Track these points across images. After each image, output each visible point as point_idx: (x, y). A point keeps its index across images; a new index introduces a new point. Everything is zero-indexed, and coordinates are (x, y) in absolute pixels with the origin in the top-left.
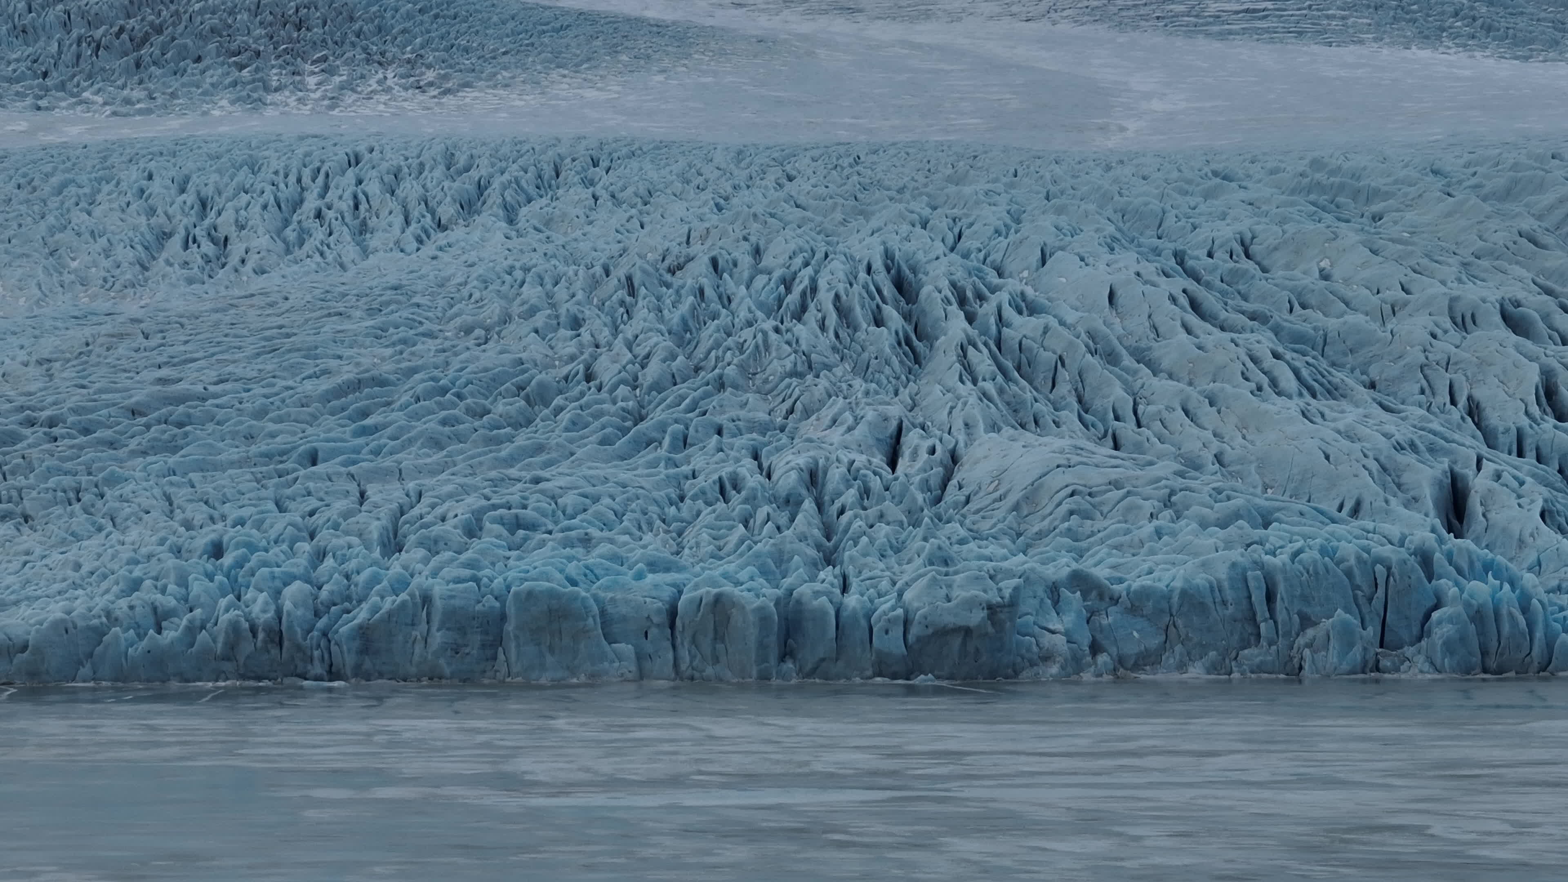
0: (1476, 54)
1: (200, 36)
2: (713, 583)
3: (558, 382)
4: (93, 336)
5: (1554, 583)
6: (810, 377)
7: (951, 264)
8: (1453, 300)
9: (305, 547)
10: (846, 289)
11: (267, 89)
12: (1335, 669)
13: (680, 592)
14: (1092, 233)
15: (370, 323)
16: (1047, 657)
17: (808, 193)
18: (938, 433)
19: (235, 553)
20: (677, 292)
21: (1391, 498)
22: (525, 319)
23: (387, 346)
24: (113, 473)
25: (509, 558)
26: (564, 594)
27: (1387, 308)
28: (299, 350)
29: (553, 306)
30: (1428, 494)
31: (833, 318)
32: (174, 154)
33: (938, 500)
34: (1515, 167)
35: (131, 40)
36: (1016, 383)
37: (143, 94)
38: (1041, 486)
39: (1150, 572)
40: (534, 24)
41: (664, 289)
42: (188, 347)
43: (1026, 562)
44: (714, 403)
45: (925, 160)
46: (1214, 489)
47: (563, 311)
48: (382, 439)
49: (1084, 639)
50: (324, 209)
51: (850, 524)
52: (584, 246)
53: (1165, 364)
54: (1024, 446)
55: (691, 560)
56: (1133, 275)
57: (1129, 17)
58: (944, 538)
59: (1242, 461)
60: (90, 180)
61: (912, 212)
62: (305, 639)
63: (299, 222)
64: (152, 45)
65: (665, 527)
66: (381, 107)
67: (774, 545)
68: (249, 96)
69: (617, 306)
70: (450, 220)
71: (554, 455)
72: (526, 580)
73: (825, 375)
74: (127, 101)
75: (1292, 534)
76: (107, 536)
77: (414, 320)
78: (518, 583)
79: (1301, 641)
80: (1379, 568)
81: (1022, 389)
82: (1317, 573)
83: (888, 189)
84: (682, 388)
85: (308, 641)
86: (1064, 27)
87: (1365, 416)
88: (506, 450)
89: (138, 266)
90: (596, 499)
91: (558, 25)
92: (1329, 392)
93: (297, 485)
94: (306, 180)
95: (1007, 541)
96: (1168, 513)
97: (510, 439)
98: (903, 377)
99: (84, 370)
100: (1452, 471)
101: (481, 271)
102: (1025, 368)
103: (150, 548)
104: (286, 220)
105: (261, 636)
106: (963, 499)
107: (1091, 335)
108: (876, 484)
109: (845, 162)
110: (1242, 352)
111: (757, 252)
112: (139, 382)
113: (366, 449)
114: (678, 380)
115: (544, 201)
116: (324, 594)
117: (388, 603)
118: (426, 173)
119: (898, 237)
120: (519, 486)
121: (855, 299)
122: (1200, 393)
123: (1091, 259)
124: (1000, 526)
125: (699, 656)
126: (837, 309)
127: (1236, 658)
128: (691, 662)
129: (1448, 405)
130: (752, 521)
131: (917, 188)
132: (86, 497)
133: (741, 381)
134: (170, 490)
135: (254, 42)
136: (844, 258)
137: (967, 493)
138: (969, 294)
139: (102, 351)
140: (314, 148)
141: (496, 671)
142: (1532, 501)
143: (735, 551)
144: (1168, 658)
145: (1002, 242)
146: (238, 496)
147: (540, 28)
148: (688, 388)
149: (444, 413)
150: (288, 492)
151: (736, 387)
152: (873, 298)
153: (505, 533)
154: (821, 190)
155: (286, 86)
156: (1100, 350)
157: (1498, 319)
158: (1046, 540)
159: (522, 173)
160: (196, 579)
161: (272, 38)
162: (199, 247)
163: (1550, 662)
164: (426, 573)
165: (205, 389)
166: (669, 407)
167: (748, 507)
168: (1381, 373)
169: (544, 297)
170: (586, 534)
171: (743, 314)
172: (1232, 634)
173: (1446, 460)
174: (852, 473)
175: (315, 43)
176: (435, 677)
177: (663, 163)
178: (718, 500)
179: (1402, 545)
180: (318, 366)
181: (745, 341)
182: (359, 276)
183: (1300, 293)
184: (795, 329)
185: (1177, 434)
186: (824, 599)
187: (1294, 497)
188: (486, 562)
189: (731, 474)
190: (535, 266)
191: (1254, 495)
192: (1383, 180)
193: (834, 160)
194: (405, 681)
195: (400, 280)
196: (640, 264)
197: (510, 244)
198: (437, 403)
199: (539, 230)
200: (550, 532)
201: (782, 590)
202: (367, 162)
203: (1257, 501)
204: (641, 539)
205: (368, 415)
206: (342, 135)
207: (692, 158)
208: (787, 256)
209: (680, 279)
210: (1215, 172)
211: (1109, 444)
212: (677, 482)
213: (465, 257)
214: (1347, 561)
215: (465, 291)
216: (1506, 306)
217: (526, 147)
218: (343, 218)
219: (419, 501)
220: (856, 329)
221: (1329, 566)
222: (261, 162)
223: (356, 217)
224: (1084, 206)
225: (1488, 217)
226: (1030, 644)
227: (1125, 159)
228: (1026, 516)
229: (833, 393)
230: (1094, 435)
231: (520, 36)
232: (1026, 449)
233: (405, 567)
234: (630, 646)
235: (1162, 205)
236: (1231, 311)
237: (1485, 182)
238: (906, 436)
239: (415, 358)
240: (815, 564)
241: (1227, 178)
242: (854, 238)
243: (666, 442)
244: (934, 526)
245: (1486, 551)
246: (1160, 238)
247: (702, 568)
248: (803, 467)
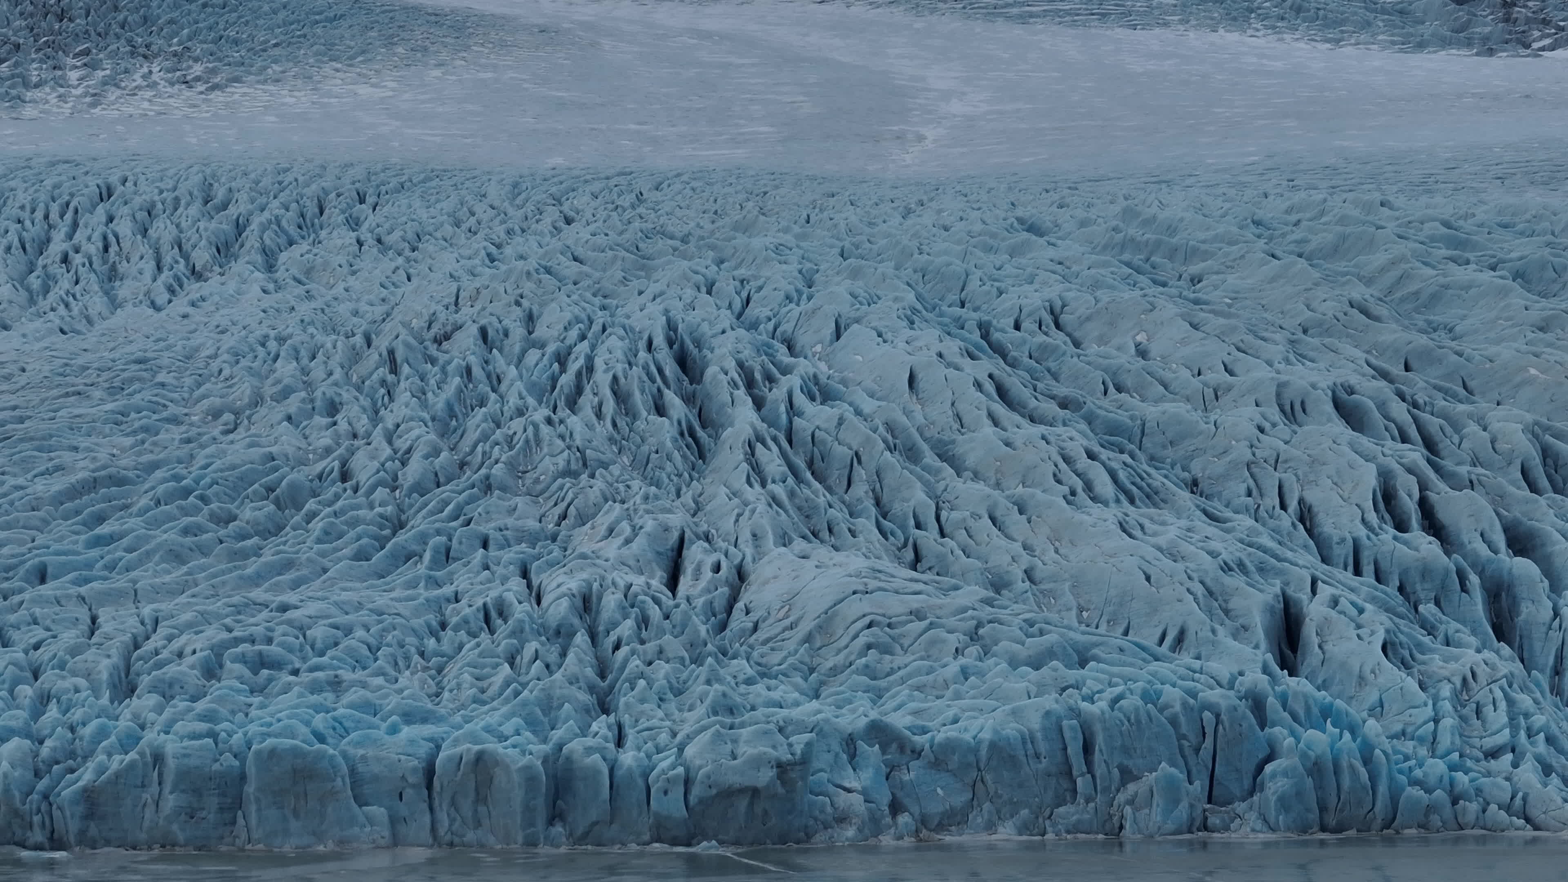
0: (1285, 36)
2: (473, 738)
3: (311, 481)
5: (1398, 727)
6: (584, 477)
7: (738, 340)
8: (1281, 387)
9: (26, 691)
10: (624, 370)
11: (26, 85)
12: (1159, 828)
13: (438, 748)
14: (890, 303)
15: (109, 406)
16: (842, 819)
17: (587, 242)
18: (724, 545)
20: (443, 370)
21: (1217, 627)
22: (278, 402)
23: (127, 435)
25: (250, 705)
26: (310, 752)
27: (1209, 393)
28: (32, 439)
29: (308, 386)
30: (1258, 622)
31: (610, 406)
33: (723, 627)
34: (1343, 220)
36: (809, 485)
38: (835, 615)
39: (955, 721)
40: (307, 14)
41: (429, 365)
43: (819, 712)
44: (479, 510)
45: (712, 199)
46: (1025, 621)
47: (318, 394)
48: (117, 552)
49: (884, 799)
50: (71, 253)
51: (626, 661)
52: (344, 309)
53: (971, 461)
54: (817, 567)
55: (451, 706)
56: (935, 357)
58: (729, 678)
59: (1054, 578)
61: (696, 273)
62: (24, 803)
63: (45, 267)
65: (424, 663)
66: (146, 105)
67: (543, 690)
68: (7, 93)
69: (377, 386)
70: (204, 267)
71: (305, 572)
72: (269, 735)
73: (601, 474)
75: (1112, 675)
77: (158, 404)
78: (258, 739)
79: (1121, 797)
80: (1207, 715)
81: (815, 492)
82: (1138, 721)
83: (672, 238)
84: (445, 491)
85: (27, 806)
87: (1189, 530)
88: (252, 567)
90: (348, 631)
91: (332, 15)
92: (1148, 497)
93: (22, 612)
94: (54, 216)
95: (799, 680)
96: (974, 650)
97: (257, 552)
98: (686, 475)
100: (1284, 595)
101: (232, 343)
102: (818, 464)
104: (31, 263)
106: (751, 625)
107: (890, 427)
108: (655, 613)
109: (627, 200)
110: (1053, 451)
111: (530, 319)
113: (100, 564)
114: (442, 480)
115: (305, 246)
116: (45, 751)
117: (116, 763)
118: (181, 209)
119: (680, 305)
120: (265, 614)
121: (634, 381)
122: (1007, 497)
123: (890, 334)
124: (790, 660)
125: (459, 819)
126: (615, 393)
127: (1049, 817)
128: (450, 825)
129: (1278, 510)
130: (519, 658)
131: (702, 238)
133: (510, 482)
135: (15, 35)
136: (622, 332)
137: (755, 619)
138: (758, 376)
140: (64, 178)
141: (235, 837)
142: (1373, 633)
143: (501, 694)
144: (976, 817)
145: (794, 310)
147: (312, 18)
148: (453, 491)
149: (187, 520)
150: (12, 618)
151: (504, 489)
152: (653, 381)
153: (247, 673)
154: (600, 240)
155: (46, 82)
156: (900, 446)
157: (1329, 408)
158: (842, 677)
159: (284, 211)
161: (32, 30)
163: (1394, 818)
164: (157, 728)
166: (432, 513)
167: (515, 641)
168: (1204, 470)
169: (298, 373)
170: (336, 676)
171: (513, 401)
172: (1045, 789)
173: (1278, 582)
174: (629, 599)
175: (77, 35)
176: (167, 843)
177: (433, 198)
178: (482, 629)
179: (1231, 687)
180: (51, 459)
181: (515, 433)
182: (103, 339)
183: (1115, 374)
184: (568, 421)
185: (984, 545)
186: (597, 756)
187: (1112, 622)
188: (224, 712)
189: (496, 598)
190: (290, 336)
191: (1069, 628)
192: (1202, 236)
193: (615, 197)
194: (134, 848)
195: (145, 351)
196: (404, 335)
197: (268, 301)
198: (179, 507)
199: (300, 282)
200: (296, 672)
201: (551, 745)
202: (119, 196)
203: (1072, 634)
204: (397, 681)
205: (104, 520)
206: (95, 159)
207: (464, 192)
208: (561, 327)
209: (446, 352)
210: (1020, 221)
211: (909, 555)
212: (437, 605)
213: (217, 319)
214: (1172, 707)
215: (215, 366)
216: (1338, 392)
217: (289, 178)
218: (91, 264)
219: (155, 631)
220: (635, 417)
221: (1152, 714)
222: (7, 194)
223: (105, 262)
224: (881, 268)
225: (1317, 284)
226: (824, 805)
227: (925, 198)
228: (820, 649)
229: (609, 495)
230: (893, 545)
231: (293, 27)
232: (819, 570)
233: (136, 717)
234: (382, 809)
235: (965, 266)
236: (1040, 397)
237: (1310, 237)
238: (688, 549)
239: (157, 450)
240: (588, 711)
241: (1033, 229)
242: (635, 302)
243: (427, 556)
244: (718, 663)
245: (1323, 692)
246: (963, 306)
247: (463, 716)
248: (575, 591)
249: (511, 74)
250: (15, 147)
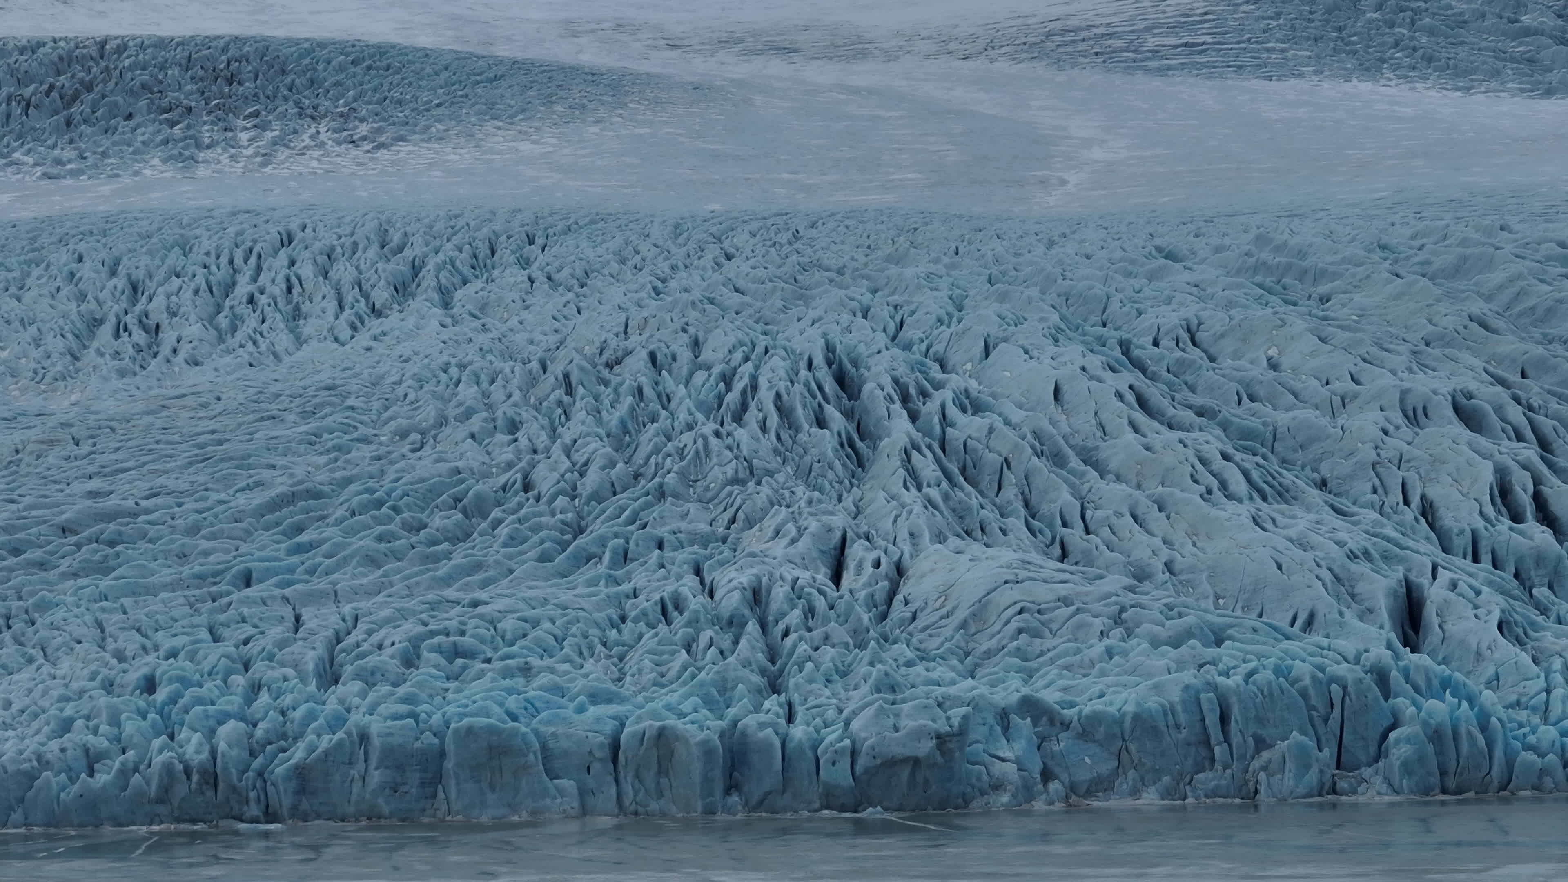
0: (1417, 85)
1: (131, 92)
2: (655, 715)
3: (496, 492)
4: (22, 441)
5: (1513, 698)
6: (751, 484)
7: (893, 359)
8: (1404, 393)
9: (239, 681)
10: (787, 388)
11: (199, 146)
12: (1292, 792)
13: (623, 725)
14: (1036, 323)
15: (303, 428)
16: (997, 786)
17: (747, 275)
18: (883, 543)
19: (167, 689)
20: (616, 390)
21: (1344, 609)
22: (461, 422)
23: (321, 454)
24: (42, 599)
25: (447, 690)
26: (505, 730)
27: (1337, 400)
28: (231, 459)
29: (489, 407)
30: (1383, 605)
31: (774, 420)
32: (104, 233)
33: (884, 617)
34: (1463, 243)
35: (61, 98)
36: (962, 489)
37: (73, 154)
38: (989, 602)
39: (1101, 696)
40: (468, 75)
41: (603, 387)
42: (120, 456)
43: (975, 689)
44: (654, 515)
45: (865, 235)
46: (1164, 605)
47: (499, 414)
48: (317, 558)
49: (1036, 767)
50: (257, 294)
51: (794, 647)
52: (520, 338)
53: (1113, 465)
54: (970, 561)
55: (633, 689)
56: (1079, 371)
57: (1066, 53)
58: (890, 661)
59: (1192, 569)
60: (20, 264)
61: (853, 299)
62: (241, 781)
63: (232, 307)
64: (82, 103)
65: (607, 652)
66: (315, 164)
67: (718, 672)
68: (181, 154)
69: (554, 406)
70: (384, 305)
71: (492, 573)
72: (466, 716)
73: (767, 482)
74: (58, 162)
75: (1246, 653)
76: (38, 670)
77: (348, 425)
78: (456, 719)
79: (1256, 764)
80: (1334, 687)
81: (968, 495)
82: (1271, 694)
83: (828, 270)
84: (622, 498)
85: (244, 782)
86: (1002, 66)
87: (1318, 523)
88: (443, 569)
89: (69, 358)
90: (536, 623)
91: (492, 75)
92: (1280, 494)
93: (231, 611)
94: (238, 261)
95: (955, 662)
96: (1118, 632)
97: (448, 555)
98: (847, 482)
99: (14, 481)
100: (1406, 580)
101: (416, 370)
102: (970, 470)
103: (83, 683)
104: (218, 305)
105: (195, 778)
106: (909, 615)
107: (1037, 435)
108: (820, 603)
109: (785, 237)
110: (1190, 453)
111: (696, 344)
112: (70, 496)
113: (301, 569)
114: (618, 489)
115: (479, 284)
116: (259, 732)
117: (326, 742)
118: (359, 253)
119: (838, 328)
120: (458, 609)
121: (796, 397)
122: (1147, 497)
123: (1035, 351)
124: (947, 645)
125: (643, 791)
126: (778, 408)
127: (1190, 783)
128: (635, 796)
129: (1401, 505)
130: (694, 645)
131: (857, 270)
132: (18, 626)
133: (681, 489)
134: (102, 616)
135: (186, 98)
136: (783, 353)
137: (914, 609)
138: (912, 391)
139: (31, 459)
140: (246, 226)
141: (436, 809)
142: (1489, 612)
143: (679, 678)
144: (1121, 783)
145: (945, 332)
146: (171, 623)
147: (473, 78)
148: (629, 499)
149: (381, 528)
150: (222, 617)
151: (676, 496)
152: (814, 397)
153: (443, 662)
154: (760, 273)
155: (218, 143)
156: (1046, 452)
157: (1450, 412)
158: (995, 659)
159: (457, 253)
160: (130, 718)
161: (203, 93)
162: (130, 335)
163: (1510, 781)
164: (362, 709)
165: (137, 504)
166: (610, 519)
167: (690, 630)
168: (1332, 471)
169: (479, 396)
170: (526, 663)
171: (682, 417)
172: (1186, 759)
173: (1401, 568)
174: (796, 591)
175: (247, 98)
176: (373, 816)
177: (599, 239)
178: (660, 621)
179: (1357, 662)
180: (251, 477)
181: (685, 446)
182: (293, 370)
183: (1248, 385)
184: (735, 433)
185: (1126, 541)
186: (769, 731)
187: (1246, 608)
188: (424, 696)
189: (672, 593)
190: (471, 363)
191: (1206, 611)
192: (1330, 259)
193: (773, 235)
194: (343, 821)
195: (334, 379)
196: (578, 359)
197: (445, 334)
198: (373, 517)
199: (475, 317)
200: (488, 661)
201: (726, 721)
202: (300, 242)
203: (1209, 617)
204: (582, 667)
205: (303, 530)
206: (275, 210)
207: (628, 233)
208: (726, 350)
209: (619, 375)
210: (1159, 249)
211: (1057, 551)
212: (618, 601)
213: (399, 350)
214: (1302, 680)
215: (400, 391)
216: (1458, 398)
217: (461, 223)
218: (276, 303)
219: (355, 627)
220: (798, 430)
221: (1284, 687)
222: (193, 242)
223: (289, 302)
224: (1027, 292)
225: (1438, 301)
226: (980, 773)
227: (1067, 231)
228: (975, 634)
229: (775, 501)
230: (1041, 542)
231: (454, 88)
232: (973, 563)
233: (341, 702)
234: (572, 782)
235: (1106, 289)
236: (1177, 406)
237: (1433, 259)
238: (850, 547)
239: (349, 467)
240: (760, 692)
241: (1171, 256)
242: (794, 328)
243: (607, 557)
244: (880, 648)
245: (1443, 667)
246: (1104, 325)
247: (645, 698)
248: (745, 585)
249: (667, 129)
250: (192, 203)
